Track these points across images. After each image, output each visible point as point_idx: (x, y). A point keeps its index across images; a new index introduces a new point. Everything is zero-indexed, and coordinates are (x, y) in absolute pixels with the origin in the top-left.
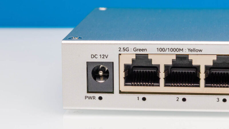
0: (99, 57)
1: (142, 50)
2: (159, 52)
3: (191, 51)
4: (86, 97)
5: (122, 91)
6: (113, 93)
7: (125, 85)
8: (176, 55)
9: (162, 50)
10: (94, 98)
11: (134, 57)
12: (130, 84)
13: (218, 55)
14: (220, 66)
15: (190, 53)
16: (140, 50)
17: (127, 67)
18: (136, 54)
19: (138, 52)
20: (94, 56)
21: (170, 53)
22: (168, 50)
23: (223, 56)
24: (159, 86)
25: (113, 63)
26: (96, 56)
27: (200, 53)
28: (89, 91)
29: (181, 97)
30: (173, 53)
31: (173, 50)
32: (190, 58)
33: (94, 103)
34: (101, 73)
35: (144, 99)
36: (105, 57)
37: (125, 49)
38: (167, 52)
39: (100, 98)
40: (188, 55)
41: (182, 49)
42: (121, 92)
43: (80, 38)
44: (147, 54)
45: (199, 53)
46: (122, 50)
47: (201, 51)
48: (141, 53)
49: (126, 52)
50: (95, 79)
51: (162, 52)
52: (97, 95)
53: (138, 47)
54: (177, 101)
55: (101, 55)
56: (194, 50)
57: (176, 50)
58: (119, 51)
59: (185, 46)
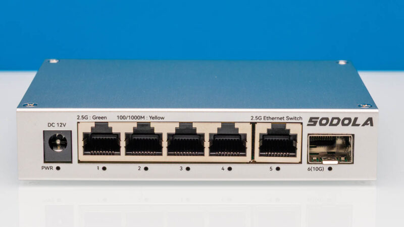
0: (56, 125)
1: (102, 118)
2: (120, 120)
3: (153, 118)
4: (43, 167)
5: (81, 160)
6: (71, 162)
7: (85, 154)
8: (138, 122)
9: (123, 117)
10: (51, 168)
11: (93, 125)
12: (90, 152)
13: (180, 123)
15: (152, 120)
16: (99, 118)
17: (86, 136)
18: (95, 122)
19: (98, 120)
20: (51, 125)
21: (131, 120)
22: (128, 118)
23: (186, 124)
24: (120, 154)
25: (71, 131)
26: (53, 125)
27: (162, 120)
28: (46, 161)
29: (143, 166)
30: (134, 120)
31: (134, 117)
32: (152, 125)
33: (52, 173)
34: (58, 142)
35: (104, 169)
36: (63, 125)
37: (84, 117)
38: (128, 120)
39: (58, 168)
40: (150, 122)
41: (144, 117)
42: (79, 162)
44: (107, 122)
45: (161, 120)
46: (80, 118)
47: (163, 118)
48: (101, 120)
49: (84, 120)
50: (52, 148)
51: (123, 120)
52: (55, 165)
53: (97, 115)
54: (139, 170)
55: (58, 124)
56: (156, 118)
57: (137, 118)
58: (78, 119)
59: (146, 113)
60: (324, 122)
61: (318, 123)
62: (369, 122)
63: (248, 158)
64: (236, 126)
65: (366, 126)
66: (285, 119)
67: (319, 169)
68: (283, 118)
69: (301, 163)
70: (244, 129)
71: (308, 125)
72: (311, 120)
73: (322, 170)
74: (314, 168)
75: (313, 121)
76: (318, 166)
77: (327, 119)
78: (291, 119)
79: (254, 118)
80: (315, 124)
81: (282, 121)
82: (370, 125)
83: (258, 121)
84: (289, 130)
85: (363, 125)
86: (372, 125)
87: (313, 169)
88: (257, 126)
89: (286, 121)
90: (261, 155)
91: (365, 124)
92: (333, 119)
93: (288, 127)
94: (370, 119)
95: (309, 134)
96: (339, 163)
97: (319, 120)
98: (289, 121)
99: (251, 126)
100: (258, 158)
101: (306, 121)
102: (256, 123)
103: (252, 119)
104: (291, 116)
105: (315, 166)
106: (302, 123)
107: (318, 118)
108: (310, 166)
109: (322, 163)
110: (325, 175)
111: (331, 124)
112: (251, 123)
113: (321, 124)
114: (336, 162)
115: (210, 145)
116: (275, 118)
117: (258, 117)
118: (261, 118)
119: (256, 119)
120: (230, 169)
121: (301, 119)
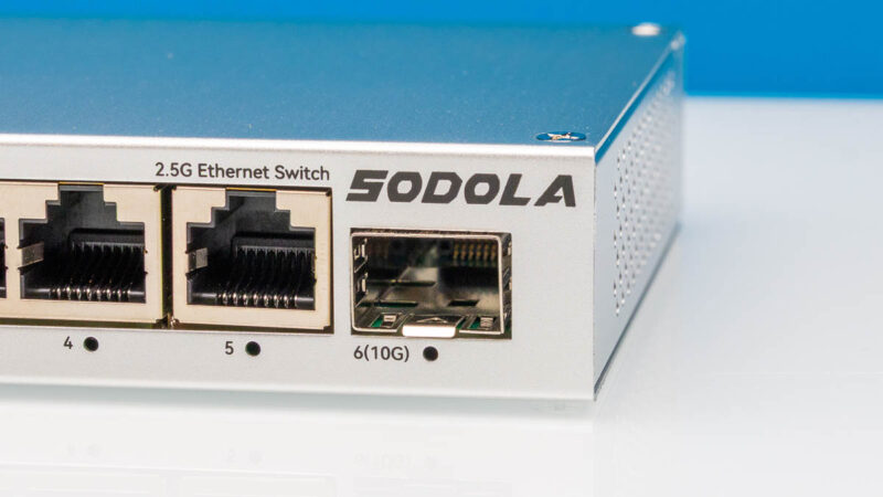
60: (405, 187)
61: (384, 192)
62: (560, 193)
63: (152, 309)
64: (109, 195)
65: (548, 204)
66: (272, 173)
67: (391, 353)
68: (266, 170)
69: (329, 330)
70: (136, 208)
71: (351, 197)
72: (360, 178)
73: (404, 356)
74: (375, 348)
75: (366, 185)
76: (391, 342)
77: (415, 178)
78: (292, 174)
79: (167, 170)
80: (373, 196)
81: (262, 182)
82: (563, 201)
83: (180, 179)
84: (286, 215)
85: (541, 202)
86: (570, 202)
87: (371, 353)
88: (176, 195)
89: (273, 182)
90: (195, 301)
91: (548, 197)
92: (436, 177)
93: (283, 202)
94: (564, 182)
95: (353, 230)
96: (458, 336)
97: (386, 182)
98: (286, 182)
99: (156, 197)
100: (183, 310)
101: (342, 184)
102: (173, 186)
103: (158, 174)
104: (290, 166)
105: (380, 342)
106: (329, 192)
107: (383, 174)
108: (362, 341)
109: (399, 334)
110: (414, 376)
111: (430, 197)
112: (158, 186)
113: (394, 196)
114: (450, 331)
115: (24, 261)
116: (238, 170)
117: (178, 167)
118: (190, 171)
119: (174, 172)
120: (91, 344)
121: (325, 174)
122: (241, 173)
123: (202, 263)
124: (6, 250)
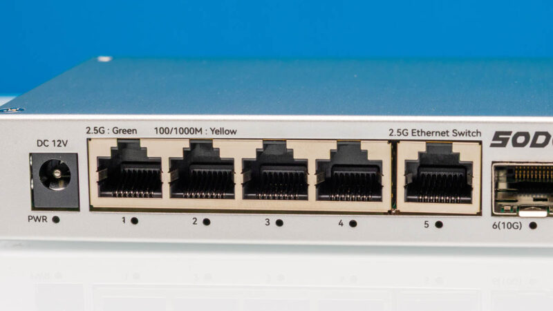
0: (50, 143)
1: (129, 131)
2: (159, 136)
3: (217, 132)
4: (30, 218)
5: (94, 206)
6: (78, 209)
7: (101, 195)
8: (191, 140)
9: (165, 130)
10: (45, 219)
11: (115, 144)
12: (111, 193)
13: (264, 140)
14: (279, 161)
15: (215, 136)
16: (124, 131)
17: (102, 163)
18: (118, 139)
19: (122, 136)
20: (43, 143)
21: (179, 136)
22: (174, 131)
23: (275, 142)
24: (161, 197)
25: (77, 154)
26: (46, 143)
27: (233, 136)
28: (36, 207)
29: (201, 217)
30: (184, 136)
31: (183, 131)
32: (215, 145)
33: (45, 229)
34: (57, 174)
35: (135, 221)
36: (62, 144)
37: (98, 129)
38: (173, 135)
39: (56, 220)
40: (211, 140)
41: (201, 129)
42: (92, 209)
43: (21, 111)
44: (139, 139)
45: (230, 136)
46: (92, 131)
47: (233, 132)
48: (127, 136)
49: (99, 135)
50: (47, 184)
51: (165, 136)
52: (50, 215)
53: (121, 126)
54: (194, 223)
55: (54, 141)
56: (222, 131)
57: (189, 131)
58: (88, 133)
59: (205, 123)
60: (521, 140)
61: (510, 142)
63: (386, 205)
64: (364, 147)
66: (451, 133)
67: (512, 226)
68: (447, 132)
69: (480, 214)
70: (378, 153)
71: (493, 145)
72: (497, 136)
73: (519, 227)
74: (504, 223)
75: (500, 139)
76: (512, 220)
77: (526, 135)
78: (461, 134)
79: (395, 133)
80: (504, 144)
81: (446, 138)
83: (402, 137)
84: (457, 155)
87: (501, 226)
88: (400, 146)
89: (451, 138)
90: (408, 200)
92: (537, 134)
93: (456, 148)
95: (493, 162)
96: (549, 216)
97: (511, 137)
98: (458, 138)
99: (389, 146)
100: (402, 205)
101: (487, 139)
102: (398, 141)
103: (390, 135)
104: (460, 129)
105: (506, 220)
106: (480, 143)
107: (509, 133)
108: (497, 220)
109: (518, 215)
110: (524, 237)
111: (534, 145)
112: (390, 141)
113: (515, 144)
114: (544, 213)
115: (318, 181)
116: (433, 132)
117: (401, 131)
118: (407, 133)
119: (399, 134)
120: (353, 224)
121: (479, 134)
122: (434, 134)
123: (410, 181)
124: (308, 176)
